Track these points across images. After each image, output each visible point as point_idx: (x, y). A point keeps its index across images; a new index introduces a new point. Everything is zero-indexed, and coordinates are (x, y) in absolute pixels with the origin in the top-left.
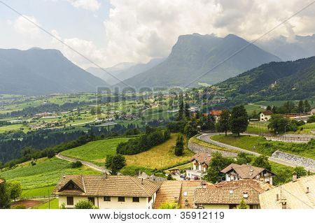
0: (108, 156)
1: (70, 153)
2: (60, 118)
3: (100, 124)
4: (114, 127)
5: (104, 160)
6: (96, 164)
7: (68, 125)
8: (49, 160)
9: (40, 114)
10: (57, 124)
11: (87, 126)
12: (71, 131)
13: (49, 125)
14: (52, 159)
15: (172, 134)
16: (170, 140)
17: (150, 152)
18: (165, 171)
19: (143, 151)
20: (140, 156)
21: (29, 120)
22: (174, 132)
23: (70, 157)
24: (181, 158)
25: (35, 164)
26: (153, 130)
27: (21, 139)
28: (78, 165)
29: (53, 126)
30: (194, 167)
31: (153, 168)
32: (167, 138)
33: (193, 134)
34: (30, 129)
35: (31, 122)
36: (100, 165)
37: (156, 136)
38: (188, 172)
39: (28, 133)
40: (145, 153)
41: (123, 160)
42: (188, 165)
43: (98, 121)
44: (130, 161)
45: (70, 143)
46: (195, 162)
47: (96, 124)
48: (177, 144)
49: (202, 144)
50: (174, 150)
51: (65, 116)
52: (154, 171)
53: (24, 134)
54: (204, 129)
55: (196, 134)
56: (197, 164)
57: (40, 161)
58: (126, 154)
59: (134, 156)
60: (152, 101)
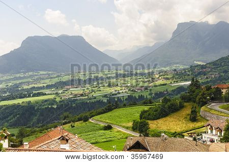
0: (134, 121)
1: (101, 118)
2: (84, 90)
3: (116, 95)
4: (127, 97)
5: (130, 124)
6: (124, 127)
7: (90, 95)
8: (84, 124)
9: (68, 87)
10: (82, 95)
11: (105, 96)
12: (93, 101)
13: (76, 95)
14: (86, 123)
15: (185, 104)
16: (185, 109)
17: (168, 118)
18: (184, 134)
19: (162, 117)
20: (160, 121)
21: (60, 92)
22: (187, 102)
23: (101, 121)
24: (195, 123)
25: (74, 127)
26: (169, 100)
27: (55, 107)
28: (109, 128)
29: (79, 97)
30: (209, 131)
31: (173, 131)
32: (182, 107)
33: (204, 104)
34: (61, 98)
35: (62, 93)
36: (127, 128)
37: (172, 105)
38: (204, 135)
39: (60, 102)
40: (164, 119)
41: (147, 124)
42: (204, 129)
43: (114, 92)
44: (153, 125)
45: (100, 110)
46: (209, 127)
47: (113, 95)
48: (192, 112)
49: (213, 112)
50: (188, 117)
51: (88, 89)
52: (174, 134)
53: (57, 103)
54: (213, 100)
55: (206, 104)
56: (211, 129)
57: (77, 124)
58: (148, 119)
59: (155, 122)
60: (157, 76)
